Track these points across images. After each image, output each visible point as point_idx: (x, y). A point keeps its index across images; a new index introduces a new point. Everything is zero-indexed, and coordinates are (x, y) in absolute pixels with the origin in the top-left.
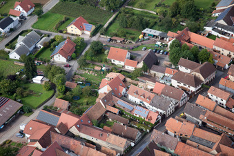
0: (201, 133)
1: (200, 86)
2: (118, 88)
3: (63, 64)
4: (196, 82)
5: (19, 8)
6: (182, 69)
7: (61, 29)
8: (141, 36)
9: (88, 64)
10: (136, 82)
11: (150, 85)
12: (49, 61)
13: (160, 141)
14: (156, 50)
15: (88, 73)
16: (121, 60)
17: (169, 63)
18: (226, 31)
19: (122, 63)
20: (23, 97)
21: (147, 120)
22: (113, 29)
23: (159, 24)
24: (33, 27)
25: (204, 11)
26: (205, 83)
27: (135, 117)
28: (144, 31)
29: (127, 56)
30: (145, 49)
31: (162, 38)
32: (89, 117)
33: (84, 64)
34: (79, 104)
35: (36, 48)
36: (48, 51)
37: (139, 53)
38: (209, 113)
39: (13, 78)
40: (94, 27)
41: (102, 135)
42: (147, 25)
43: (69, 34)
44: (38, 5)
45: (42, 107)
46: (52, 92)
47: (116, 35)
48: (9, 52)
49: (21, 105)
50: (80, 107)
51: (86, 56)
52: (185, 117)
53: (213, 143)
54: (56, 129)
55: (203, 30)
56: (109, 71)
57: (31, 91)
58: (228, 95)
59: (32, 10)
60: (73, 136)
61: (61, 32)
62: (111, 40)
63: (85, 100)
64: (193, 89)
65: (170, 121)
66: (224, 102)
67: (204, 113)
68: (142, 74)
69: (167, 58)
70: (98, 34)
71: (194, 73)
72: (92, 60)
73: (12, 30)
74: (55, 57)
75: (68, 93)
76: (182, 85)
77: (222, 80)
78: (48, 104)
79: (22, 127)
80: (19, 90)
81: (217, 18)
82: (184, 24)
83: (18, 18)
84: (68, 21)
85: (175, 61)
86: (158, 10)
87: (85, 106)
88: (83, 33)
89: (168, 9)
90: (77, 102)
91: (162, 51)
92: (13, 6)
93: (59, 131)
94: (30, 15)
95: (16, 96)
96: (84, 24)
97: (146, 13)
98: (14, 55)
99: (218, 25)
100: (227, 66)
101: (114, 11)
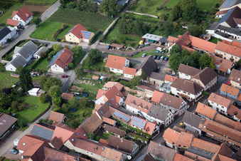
0: (200, 144)
1: (201, 93)
2: (115, 98)
3: (60, 74)
4: (196, 88)
5: (16, 17)
6: (182, 76)
7: (59, 37)
8: (141, 42)
9: (85, 74)
10: (134, 91)
11: (149, 94)
12: (46, 72)
13: (157, 153)
14: (157, 56)
15: (86, 83)
16: (119, 68)
17: (169, 69)
18: (229, 33)
19: (121, 72)
20: (18, 111)
21: (144, 131)
22: (113, 36)
23: (160, 28)
24: (31, 36)
25: (207, 13)
26: (205, 89)
27: (132, 129)
28: (144, 37)
29: (126, 64)
30: (145, 56)
31: (163, 44)
32: (84, 130)
33: (82, 74)
34: (76, 116)
35: (33, 58)
36: (45, 62)
37: (139, 59)
38: (209, 121)
39: (8, 91)
40: (93, 35)
41: (97, 149)
42: (148, 30)
43: (67, 42)
44: (37, 14)
45: (37, 121)
46: (48, 105)
47: (116, 42)
48: (6, 64)
49: (16, 119)
50: (77, 119)
51: (83, 65)
52: (184, 127)
53: (213, 154)
54: (50, 144)
55: (206, 33)
56: (107, 80)
57: (27, 104)
58: (229, 102)
59: (30, 19)
60: (68, 151)
61: (59, 41)
62: (110, 47)
63: (81, 112)
64: (192, 96)
65: (168, 132)
66: (225, 109)
67: (204, 122)
68: (141, 83)
69: (167, 64)
70: (97, 42)
71: (194, 80)
72: (90, 69)
73: (9, 41)
74: (52, 67)
75: (64, 105)
76: (181, 92)
77: (223, 85)
78: (44, 117)
79: (16, 143)
80: (14, 104)
81: (220, 20)
82: (186, 27)
83: (16, 28)
84: (67, 30)
85: (175, 67)
86: (159, 14)
87: (81, 118)
88: (82, 41)
89: (170, 12)
90: (74, 114)
91: (162, 57)
92: (11, 16)
93: (53, 146)
94: (28, 24)
95: (11, 110)
96: (82, 31)
97: (148, 17)
98: (10, 67)
99: (221, 27)
100: (229, 71)
101: (114, 17)
